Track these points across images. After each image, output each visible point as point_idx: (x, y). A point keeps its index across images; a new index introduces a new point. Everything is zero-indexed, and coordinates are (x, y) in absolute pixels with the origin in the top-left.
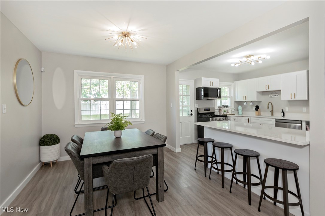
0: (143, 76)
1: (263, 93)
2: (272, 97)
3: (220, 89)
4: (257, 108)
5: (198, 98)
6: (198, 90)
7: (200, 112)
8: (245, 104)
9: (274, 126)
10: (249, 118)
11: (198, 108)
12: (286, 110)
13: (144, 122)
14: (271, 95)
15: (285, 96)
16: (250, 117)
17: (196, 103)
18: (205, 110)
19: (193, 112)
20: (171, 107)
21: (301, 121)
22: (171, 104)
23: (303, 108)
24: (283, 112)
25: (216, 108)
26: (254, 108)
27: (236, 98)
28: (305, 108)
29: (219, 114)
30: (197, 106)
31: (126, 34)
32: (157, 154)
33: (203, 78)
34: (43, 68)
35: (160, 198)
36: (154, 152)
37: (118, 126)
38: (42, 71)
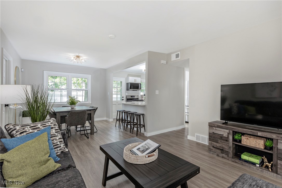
0: (91, 75)
3: (140, 84)
6: (127, 84)
11: (127, 96)
13: (90, 104)
18: (131, 97)
25: (140, 96)
29: (141, 99)
30: (127, 94)
31: (78, 57)
32: (91, 114)
33: (130, 77)
34: (22, 69)
35: (92, 133)
36: (89, 112)
37: (73, 103)
38: (22, 72)
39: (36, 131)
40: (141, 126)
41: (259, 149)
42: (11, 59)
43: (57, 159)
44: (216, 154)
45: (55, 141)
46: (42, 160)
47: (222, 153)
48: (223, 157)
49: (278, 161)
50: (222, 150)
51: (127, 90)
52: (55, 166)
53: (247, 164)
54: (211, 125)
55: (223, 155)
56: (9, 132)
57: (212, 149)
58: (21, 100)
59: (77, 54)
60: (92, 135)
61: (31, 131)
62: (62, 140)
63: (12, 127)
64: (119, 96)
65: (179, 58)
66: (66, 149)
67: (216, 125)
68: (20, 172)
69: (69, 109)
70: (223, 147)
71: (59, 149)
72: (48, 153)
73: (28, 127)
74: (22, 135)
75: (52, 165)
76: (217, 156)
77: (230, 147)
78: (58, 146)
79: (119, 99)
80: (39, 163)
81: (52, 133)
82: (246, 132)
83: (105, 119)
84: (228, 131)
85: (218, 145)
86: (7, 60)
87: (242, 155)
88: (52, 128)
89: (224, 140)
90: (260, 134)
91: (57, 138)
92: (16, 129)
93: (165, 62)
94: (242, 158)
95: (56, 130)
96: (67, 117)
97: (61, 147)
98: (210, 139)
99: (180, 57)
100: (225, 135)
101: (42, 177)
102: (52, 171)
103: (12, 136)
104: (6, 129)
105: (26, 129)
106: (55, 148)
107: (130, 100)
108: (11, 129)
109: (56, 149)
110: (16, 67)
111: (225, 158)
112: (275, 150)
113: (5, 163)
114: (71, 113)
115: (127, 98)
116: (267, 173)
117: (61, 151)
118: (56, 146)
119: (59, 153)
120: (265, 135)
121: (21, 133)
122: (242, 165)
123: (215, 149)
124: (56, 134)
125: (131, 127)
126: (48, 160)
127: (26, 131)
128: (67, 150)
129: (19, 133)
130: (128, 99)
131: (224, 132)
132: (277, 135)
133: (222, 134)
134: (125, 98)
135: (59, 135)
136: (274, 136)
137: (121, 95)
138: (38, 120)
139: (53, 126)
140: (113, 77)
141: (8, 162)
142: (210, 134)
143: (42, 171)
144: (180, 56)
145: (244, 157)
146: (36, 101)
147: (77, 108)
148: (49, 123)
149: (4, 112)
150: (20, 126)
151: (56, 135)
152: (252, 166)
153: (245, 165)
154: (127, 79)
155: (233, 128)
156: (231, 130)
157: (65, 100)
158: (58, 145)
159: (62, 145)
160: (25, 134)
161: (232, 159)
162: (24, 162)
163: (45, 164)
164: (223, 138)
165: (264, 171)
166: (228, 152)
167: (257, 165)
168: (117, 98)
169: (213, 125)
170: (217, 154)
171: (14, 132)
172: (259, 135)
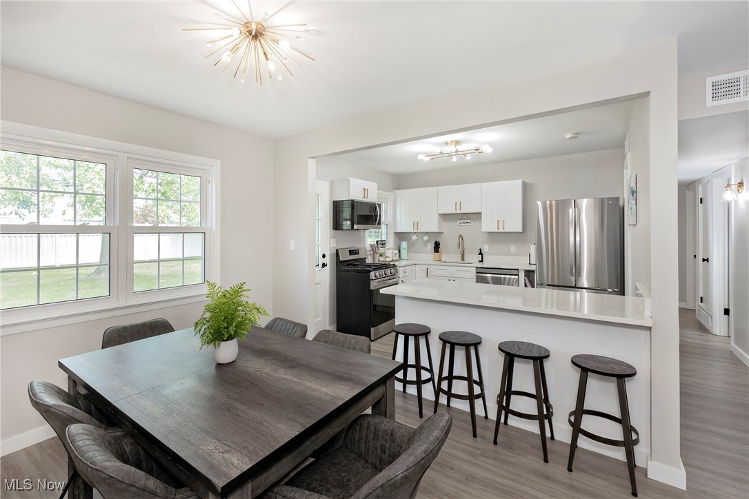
0: (220, 161)
1: (445, 217)
2: (462, 224)
3: (380, 205)
4: (437, 247)
5: (337, 226)
6: (337, 206)
7: (341, 259)
8: (414, 237)
9: (475, 280)
10: (428, 267)
11: (337, 250)
12: (485, 250)
14: (461, 221)
15: (488, 225)
16: (430, 265)
17: (333, 238)
18: (351, 252)
19: (327, 260)
20: (292, 248)
21: (517, 270)
22: (292, 242)
23: (512, 246)
24: (481, 254)
25: (368, 248)
26: (431, 246)
27: (398, 226)
28: (514, 246)
30: (337, 245)
33: (351, 179)
130: (341, 262)
134: (329, 261)
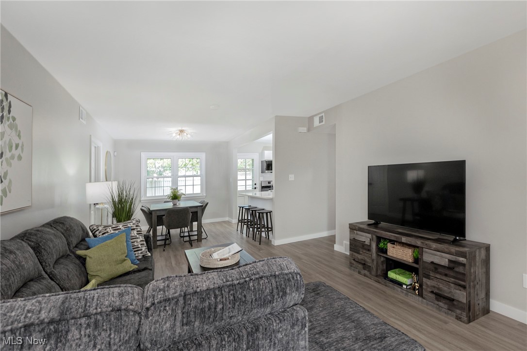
0: (205, 153)
6: (263, 163)
11: (261, 182)
13: (205, 197)
17: (261, 177)
30: (262, 179)
31: (181, 131)
32: (197, 212)
33: (265, 151)
34: (115, 153)
35: (200, 239)
36: (194, 210)
37: (175, 197)
38: (115, 156)
39: (117, 232)
40: (269, 229)
41: (406, 263)
42: (100, 145)
43: (135, 261)
44: (357, 270)
45: (136, 244)
46: (119, 258)
47: (364, 269)
48: (365, 275)
49: (424, 278)
50: (364, 265)
51: (262, 172)
52: (131, 267)
53: (391, 285)
54: (353, 228)
55: (366, 271)
56: (93, 232)
57: (353, 264)
58: (107, 199)
59: (180, 129)
60: (199, 243)
61: (112, 232)
62: (145, 243)
63: (95, 227)
64: (250, 183)
65: (324, 123)
66: (148, 253)
67: (357, 228)
68: (99, 267)
69: (170, 205)
70: (365, 261)
71: (140, 252)
72: (125, 253)
73: (110, 228)
74: (104, 235)
75: (129, 266)
76: (359, 273)
77: (373, 260)
78: (139, 249)
79: (249, 188)
80: (116, 261)
81: (133, 235)
82: (389, 237)
83: (227, 219)
84: (369, 236)
85: (360, 257)
86: (96, 146)
87: (389, 272)
88: (134, 229)
89: (366, 250)
90: (404, 239)
91: (139, 240)
92: (98, 230)
93: (306, 129)
94: (389, 276)
95: (137, 231)
96: (164, 217)
97: (142, 250)
98: (351, 249)
99: (324, 121)
100: (367, 242)
101: (118, 275)
102: (127, 271)
103: (95, 236)
104: (91, 230)
105: (108, 229)
106: (135, 251)
107: (266, 189)
108: (95, 229)
109: (137, 252)
110: (107, 152)
111: (367, 277)
112: (420, 263)
113: (88, 259)
114: (168, 211)
115: (263, 185)
116: (413, 297)
117: (142, 255)
118: (137, 249)
119: (140, 257)
120: (410, 241)
121: (103, 234)
122: (386, 286)
123: (356, 263)
124: (137, 235)
125: (253, 231)
126: (125, 260)
127: (108, 232)
128: (150, 255)
129: (101, 234)
130: (263, 187)
131: (365, 238)
132: (422, 241)
133: (364, 240)
134: (258, 186)
135: (140, 237)
136: (419, 243)
137: (253, 181)
138: (123, 220)
139: (135, 227)
140: (238, 154)
141: (90, 257)
142: (351, 241)
143: (118, 269)
144: (324, 119)
145: (392, 275)
146: (120, 201)
147: (182, 204)
148: (131, 224)
149: (92, 212)
150: (102, 227)
151: (138, 237)
152: (396, 287)
153: (389, 287)
154: (262, 154)
155: (375, 232)
156: (374, 235)
157: (168, 192)
158: (139, 247)
159: (144, 248)
160: (106, 234)
161: (376, 278)
162: (102, 259)
163: (121, 264)
164: (365, 247)
165: (410, 294)
166: (370, 266)
167: (404, 286)
168: (246, 185)
169: (354, 228)
170: (359, 271)
171: (97, 233)
172: (403, 241)
